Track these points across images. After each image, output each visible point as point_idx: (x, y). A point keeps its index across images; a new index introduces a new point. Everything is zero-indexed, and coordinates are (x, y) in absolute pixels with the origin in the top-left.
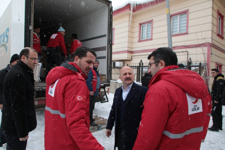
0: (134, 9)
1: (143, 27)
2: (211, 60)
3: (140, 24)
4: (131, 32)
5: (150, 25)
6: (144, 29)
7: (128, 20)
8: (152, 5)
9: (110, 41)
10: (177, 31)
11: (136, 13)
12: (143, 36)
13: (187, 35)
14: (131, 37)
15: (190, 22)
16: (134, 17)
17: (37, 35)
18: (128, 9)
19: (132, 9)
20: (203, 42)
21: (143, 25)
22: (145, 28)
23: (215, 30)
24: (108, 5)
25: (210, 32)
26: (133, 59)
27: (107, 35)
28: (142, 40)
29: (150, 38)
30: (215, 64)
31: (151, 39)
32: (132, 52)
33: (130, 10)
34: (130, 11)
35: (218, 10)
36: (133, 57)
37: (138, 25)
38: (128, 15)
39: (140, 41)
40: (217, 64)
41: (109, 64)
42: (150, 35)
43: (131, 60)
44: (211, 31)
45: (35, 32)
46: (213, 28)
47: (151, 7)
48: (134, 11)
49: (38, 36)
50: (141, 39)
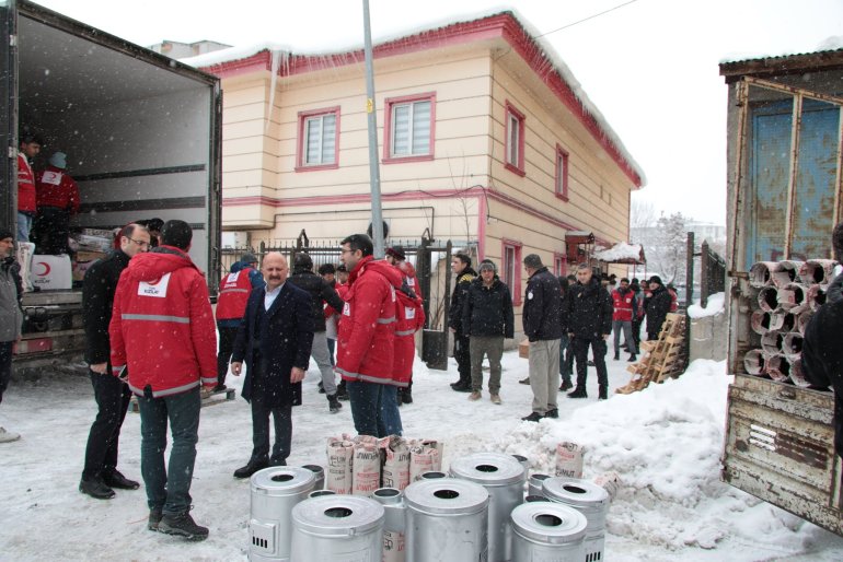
0: (282, 67)
1: (312, 123)
2: (487, 233)
3: (303, 117)
4: (272, 138)
5: (331, 120)
6: (313, 130)
7: (263, 99)
8: (337, 65)
9: (215, 184)
10: (406, 147)
11: (289, 78)
12: (311, 153)
13: (431, 163)
14: (271, 154)
15: (438, 125)
16: (281, 89)
17: (26, 161)
18: (264, 65)
19: (275, 66)
20: (471, 183)
21: (310, 118)
22: (317, 127)
23: (499, 153)
24: (212, 87)
25: (486, 159)
26: (278, 225)
27: (207, 168)
28: (307, 165)
29: (331, 161)
30: (499, 243)
31: (336, 166)
32: (275, 203)
33: (269, 68)
34: (268, 72)
35: (507, 103)
36: (279, 219)
37: (295, 118)
38: (263, 82)
39: (300, 169)
40: (505, 242)
41: (213, 245)
42: (332, 152)
43: (274, 227)
44: (487, 157)
45: (21, 150)
46: (492, 147)
47: (335, 70)
48: (282, 72)
49: (29, 162)
50: (305, 164)
